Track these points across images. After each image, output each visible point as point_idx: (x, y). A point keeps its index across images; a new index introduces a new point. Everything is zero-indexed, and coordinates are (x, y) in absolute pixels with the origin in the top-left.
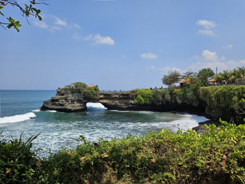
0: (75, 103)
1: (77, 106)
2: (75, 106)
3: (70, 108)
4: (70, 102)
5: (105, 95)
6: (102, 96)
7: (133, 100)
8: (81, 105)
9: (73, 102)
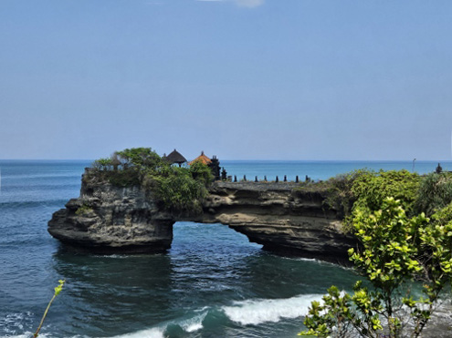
0: (128, 221)
1: (134, 231)
2: (125, 232)
3: (110, 239)
4: (108, 217)
5: (240, 194)
6: (228, 200)
7: (341, 218)
8: (150, 228)
9: (118, 216)
